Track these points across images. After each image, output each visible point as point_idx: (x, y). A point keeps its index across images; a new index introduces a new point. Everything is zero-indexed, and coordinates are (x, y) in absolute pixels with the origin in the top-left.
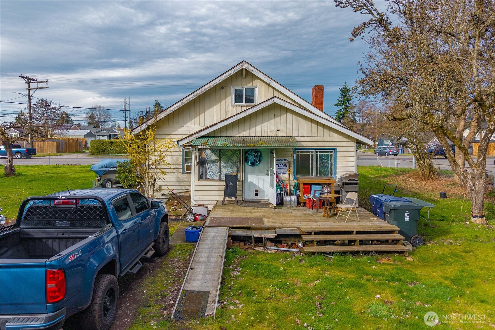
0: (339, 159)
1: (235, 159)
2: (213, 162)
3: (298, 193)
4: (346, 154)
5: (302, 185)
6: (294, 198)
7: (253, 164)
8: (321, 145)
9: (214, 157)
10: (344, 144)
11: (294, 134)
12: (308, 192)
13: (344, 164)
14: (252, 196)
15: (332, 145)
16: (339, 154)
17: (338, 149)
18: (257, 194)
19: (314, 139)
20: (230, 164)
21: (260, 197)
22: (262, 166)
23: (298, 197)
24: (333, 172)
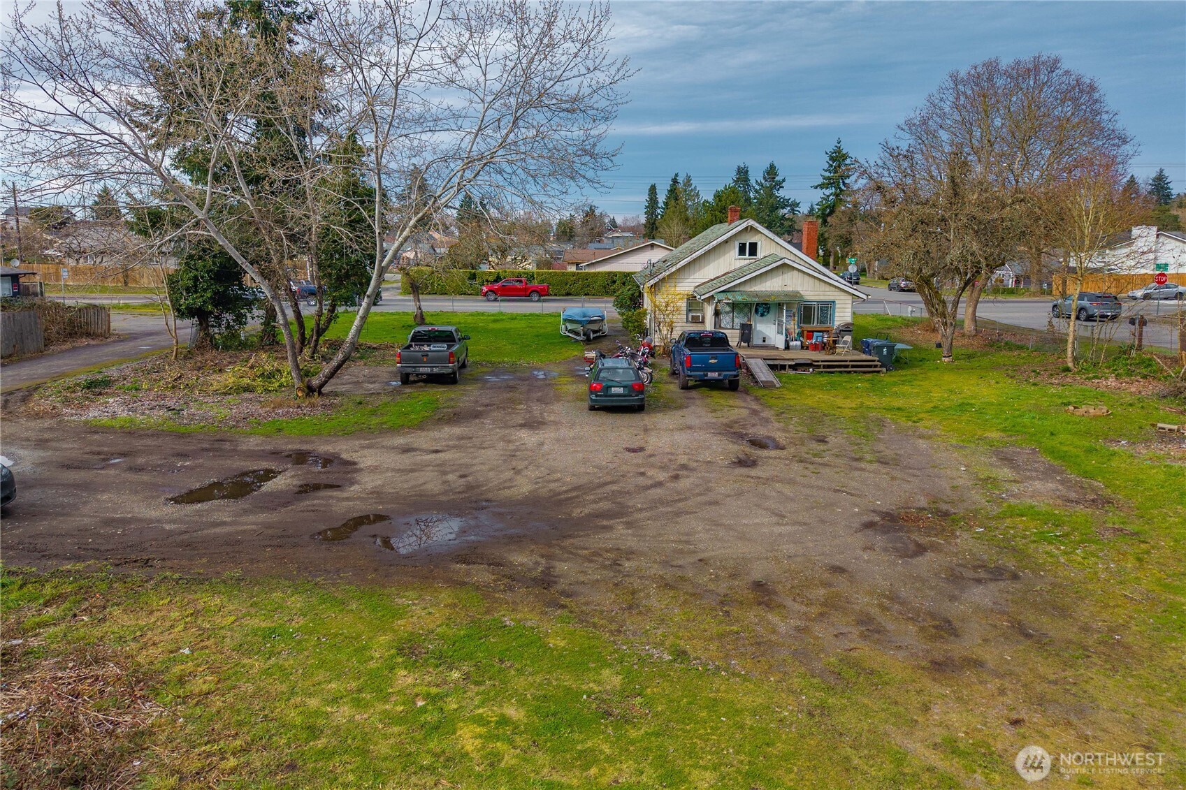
0: (837, 310)
1: (746, 310)
2: (727, 313)
3: (801, 339)
4: (843, 306)
5: (805, 332)
6: (798, 343)
7: (762, 315)
8: (822, 298)
9: (728, 309)
10: (842, 297)
11: (799, 289)
12: (810, 338)
13: (842, 314)
14: (760, 342)
15: (831, 298)
16: (837, 306)
17: (837, 302)
18: (764, 341)
19: (816, 293)
20: (742, 315)
21: (767, 343)
22: (770, 316)
23: (802, 342)
24: (832, 320)
